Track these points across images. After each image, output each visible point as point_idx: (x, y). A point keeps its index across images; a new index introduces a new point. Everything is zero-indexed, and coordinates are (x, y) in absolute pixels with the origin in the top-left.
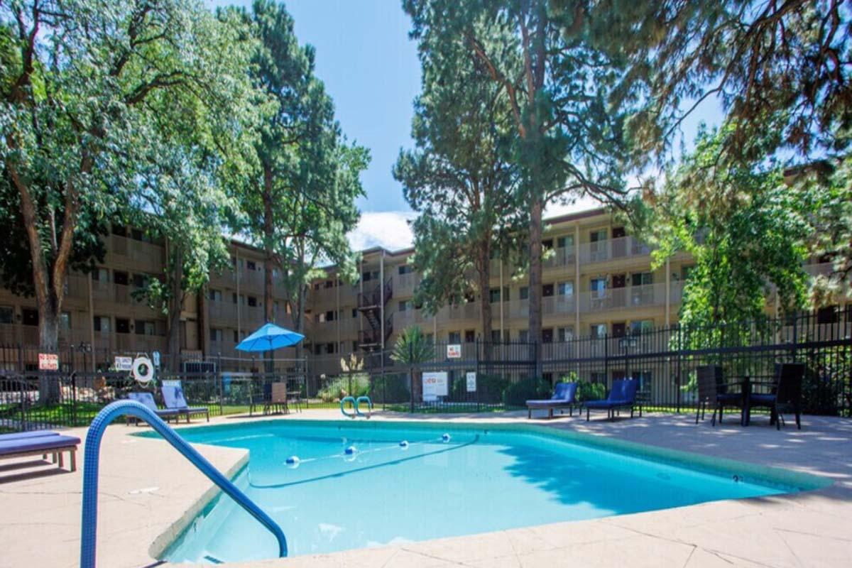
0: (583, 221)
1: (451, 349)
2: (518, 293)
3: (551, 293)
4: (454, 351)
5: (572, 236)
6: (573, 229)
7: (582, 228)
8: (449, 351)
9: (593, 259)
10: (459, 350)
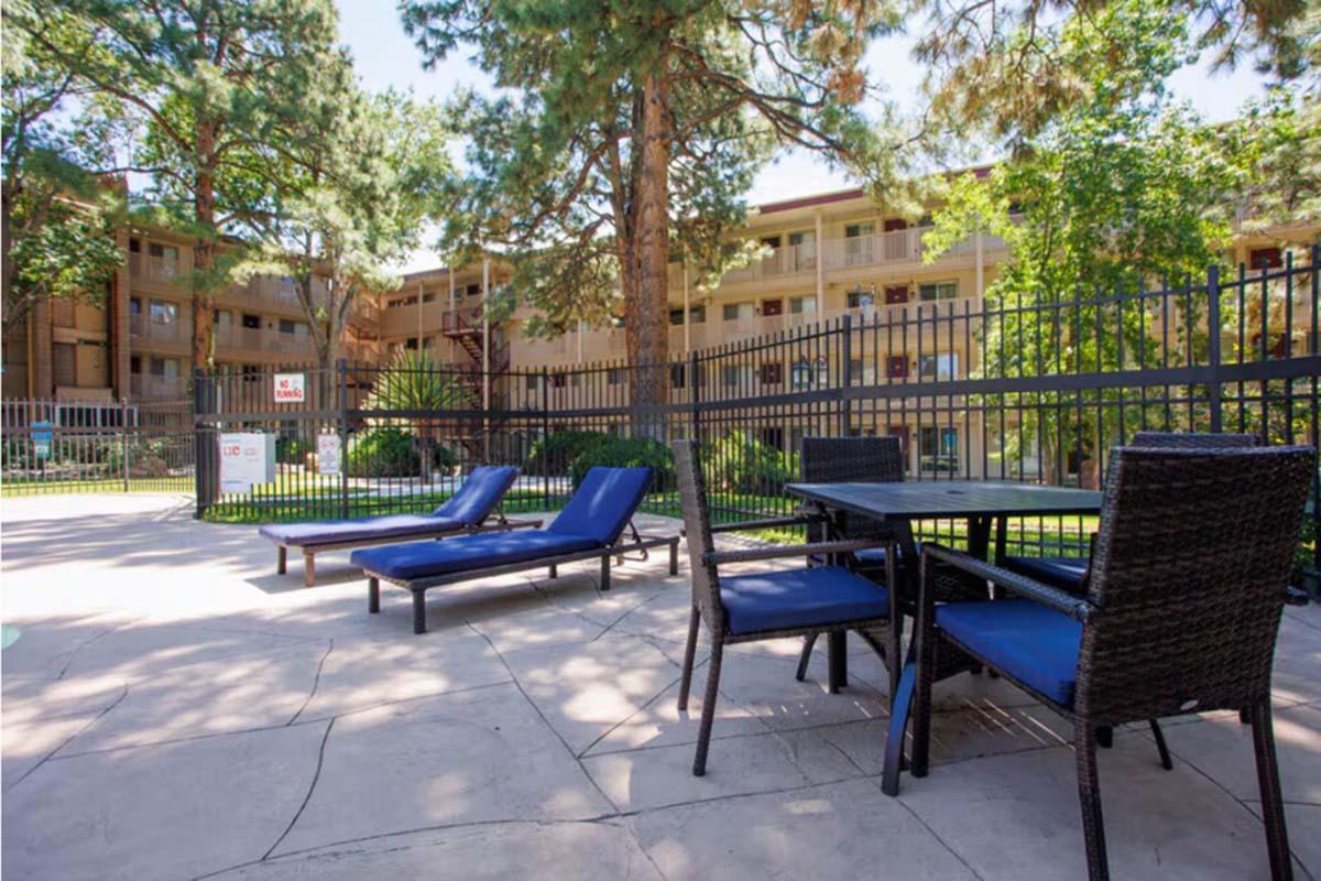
0: (829, 207)
1: (282, 384)
2: (720, 310)
3: (779, 311)
4: (290, 388)
5: (814, 231)
6: (811, 220)
7: (829, 219)
8: (277, 387)
9: (849, 263)
10: (301, 387)
